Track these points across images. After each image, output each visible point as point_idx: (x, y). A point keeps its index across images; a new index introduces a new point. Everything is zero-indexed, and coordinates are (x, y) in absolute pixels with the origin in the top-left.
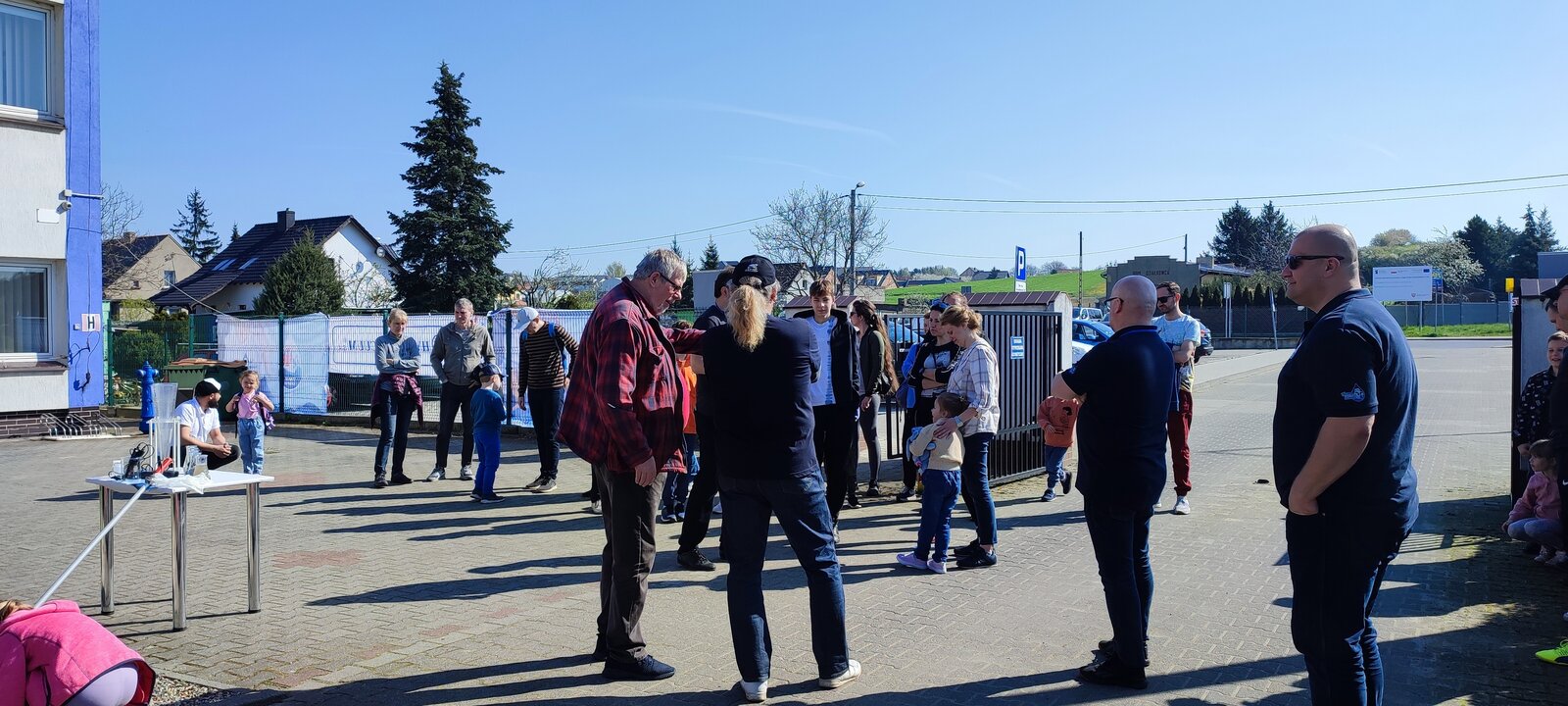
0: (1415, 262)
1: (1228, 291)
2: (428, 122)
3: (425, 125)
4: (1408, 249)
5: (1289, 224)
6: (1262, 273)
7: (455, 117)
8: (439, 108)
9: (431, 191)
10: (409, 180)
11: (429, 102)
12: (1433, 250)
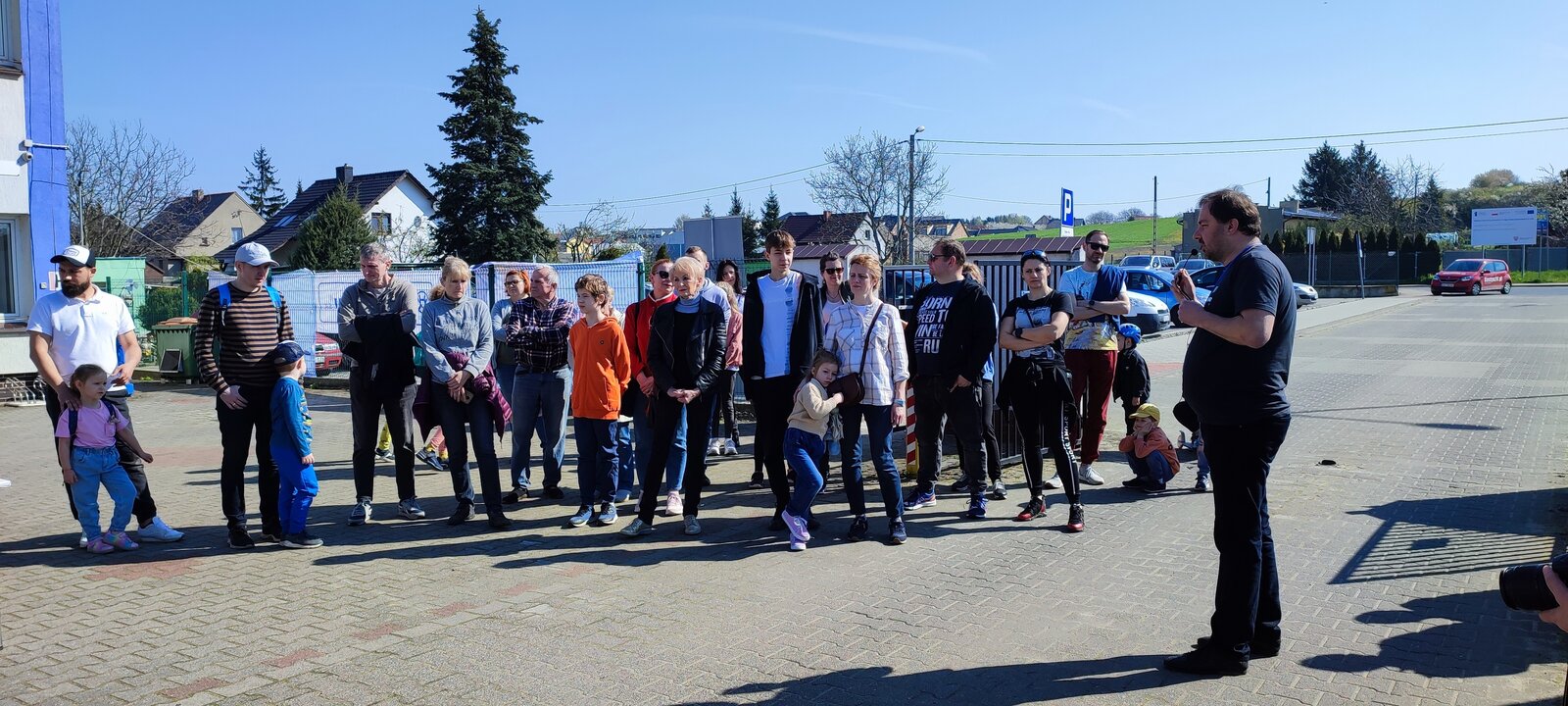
0: (1517, 202)
1: (1311, 237)
2: (464, 71)
3: (461, 74)
4: (1510, 190)
5: (1381, 165)
6: (1350, 217)
7: (491, 65)
8: (476, 56)
9: (468, 142)
10: (447, 131)
11: (466, 50)
12: (1536, 190)
